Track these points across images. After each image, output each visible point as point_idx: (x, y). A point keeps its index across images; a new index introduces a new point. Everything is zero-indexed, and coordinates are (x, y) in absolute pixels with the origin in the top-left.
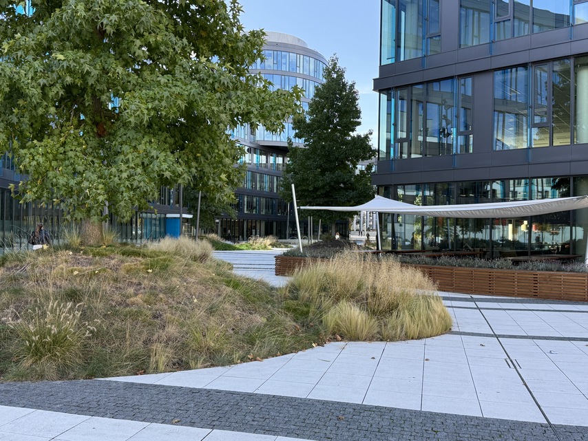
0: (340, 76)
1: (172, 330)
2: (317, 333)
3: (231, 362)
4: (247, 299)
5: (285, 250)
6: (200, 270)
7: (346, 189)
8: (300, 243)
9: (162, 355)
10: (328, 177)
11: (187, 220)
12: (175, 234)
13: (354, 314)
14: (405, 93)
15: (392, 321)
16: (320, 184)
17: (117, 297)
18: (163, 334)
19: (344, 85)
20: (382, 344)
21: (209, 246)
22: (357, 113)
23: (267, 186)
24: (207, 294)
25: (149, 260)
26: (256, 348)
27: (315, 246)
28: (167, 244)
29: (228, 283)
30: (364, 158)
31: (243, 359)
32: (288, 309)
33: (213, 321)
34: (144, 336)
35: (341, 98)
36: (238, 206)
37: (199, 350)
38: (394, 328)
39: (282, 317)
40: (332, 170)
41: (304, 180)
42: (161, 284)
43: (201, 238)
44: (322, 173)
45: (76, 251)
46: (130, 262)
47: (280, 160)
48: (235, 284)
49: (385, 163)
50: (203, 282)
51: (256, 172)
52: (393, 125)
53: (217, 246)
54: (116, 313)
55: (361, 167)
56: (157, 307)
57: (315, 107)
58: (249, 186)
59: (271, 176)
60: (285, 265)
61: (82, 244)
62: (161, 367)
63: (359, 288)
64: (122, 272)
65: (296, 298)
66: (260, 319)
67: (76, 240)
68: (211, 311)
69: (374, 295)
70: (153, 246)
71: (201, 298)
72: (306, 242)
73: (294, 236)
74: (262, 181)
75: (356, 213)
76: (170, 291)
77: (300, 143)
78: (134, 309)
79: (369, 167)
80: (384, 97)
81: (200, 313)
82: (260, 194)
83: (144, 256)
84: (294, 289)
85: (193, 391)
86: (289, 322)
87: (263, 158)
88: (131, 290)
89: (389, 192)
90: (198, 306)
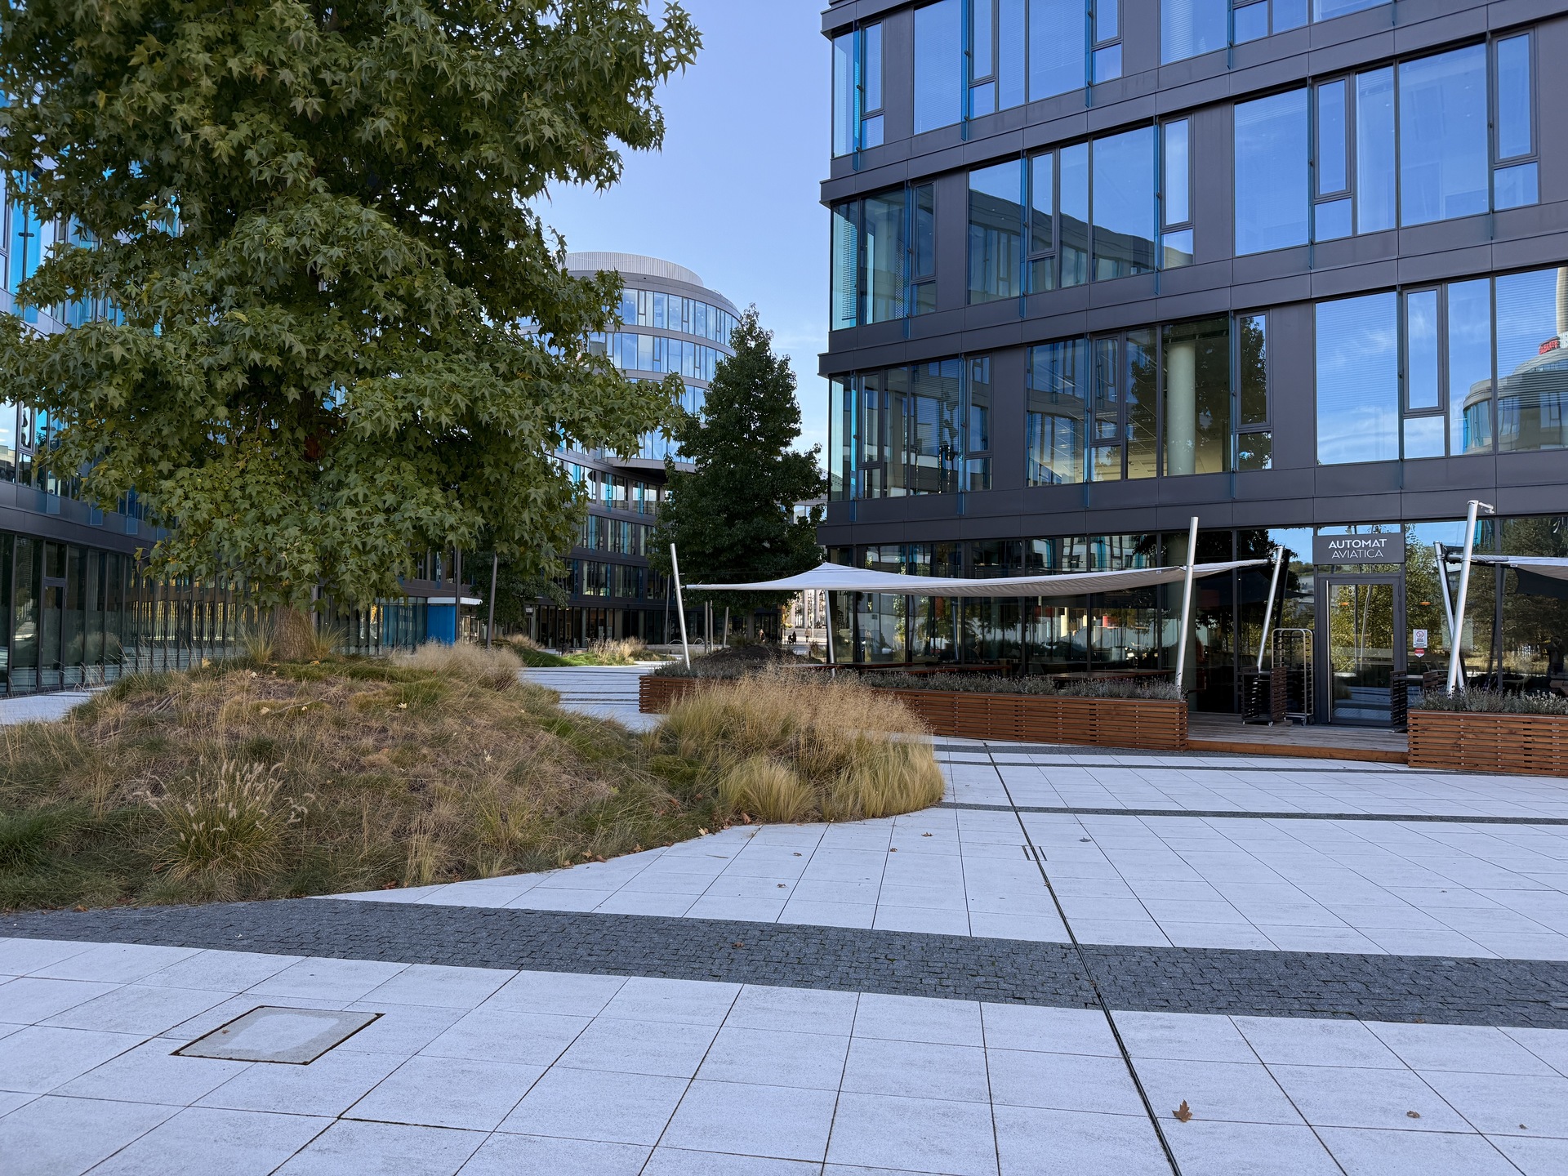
0: (763, 345)
1: (445, 811)
2: (709, 811)
3: (553, 864)
4: (583, 753)
5: (658, 664)
6: (498, 703)
7: (773, 551)
8: (685, 652)
9: (427, 854)
10: (740, 529)
11: (469, 609)
12: (447, 636)
13: (778, 777)
14: (874, 381)
15: (840, 785)
16: (725, 541)
17: (342, 753)
18: (429, 820)
19: (769, 362)
20: (820, 827)
21: (514, 660)
22: (794, 414)
23: (626, 543)
24: (509, 746)
25: (401, 686)
26: (598, 839)
27: (716, 657)
28: (431, 655)
29: (549, 726)
30: (806, 496)
31: (575, 859)
32: (658, 770)
33: (520, 793)
34: (394, 823)
35: (764, 387)
36: (572, 582)
37: (496, 845)
38: (843, 798)
39: (646, 786)
40: (747, 517)
41: (696, 534)
42: (424, 729)
43: (499, 645)
44: (730, 522)
45: (264, 669)
46: (366, 691)
47: (651, 495)
48: (564, 727)
49: (840, 505)
50: (503, 725)
51: (608, 516)
52: (855, 437)
53: (532, 660)
54: (341, 783)
55: (801, 510)
56: (419, 768)
57: (716, 401)
58: (591, 542)
59: (636, 524)
60: (655, 691)
61: (275, 657)
62: (427, 875)
63: (785, 731)
64: (351, 709)
65: (673, 751)
66: (605, 789)
67: (263, 650)
68: (517, 776)
69: (811, 742)
70: (404, 660)
71: (498, 754)
72: (700, 649)
73: (676, 638)
74: (616, 534)
75: (790, 594)
76: (441, 741)
77: (688, 464)
78: (375, 774)
79: (816, 512)
80: (838, 387)
81: (496, 780)
82: (614, 559)
83: (392, 678)
84: (669, 736)
85: (485, 913)
86: (659, 792)
87: (619, 492)
88: (368, 742)
89: (850, 556)
90: (494, 769)
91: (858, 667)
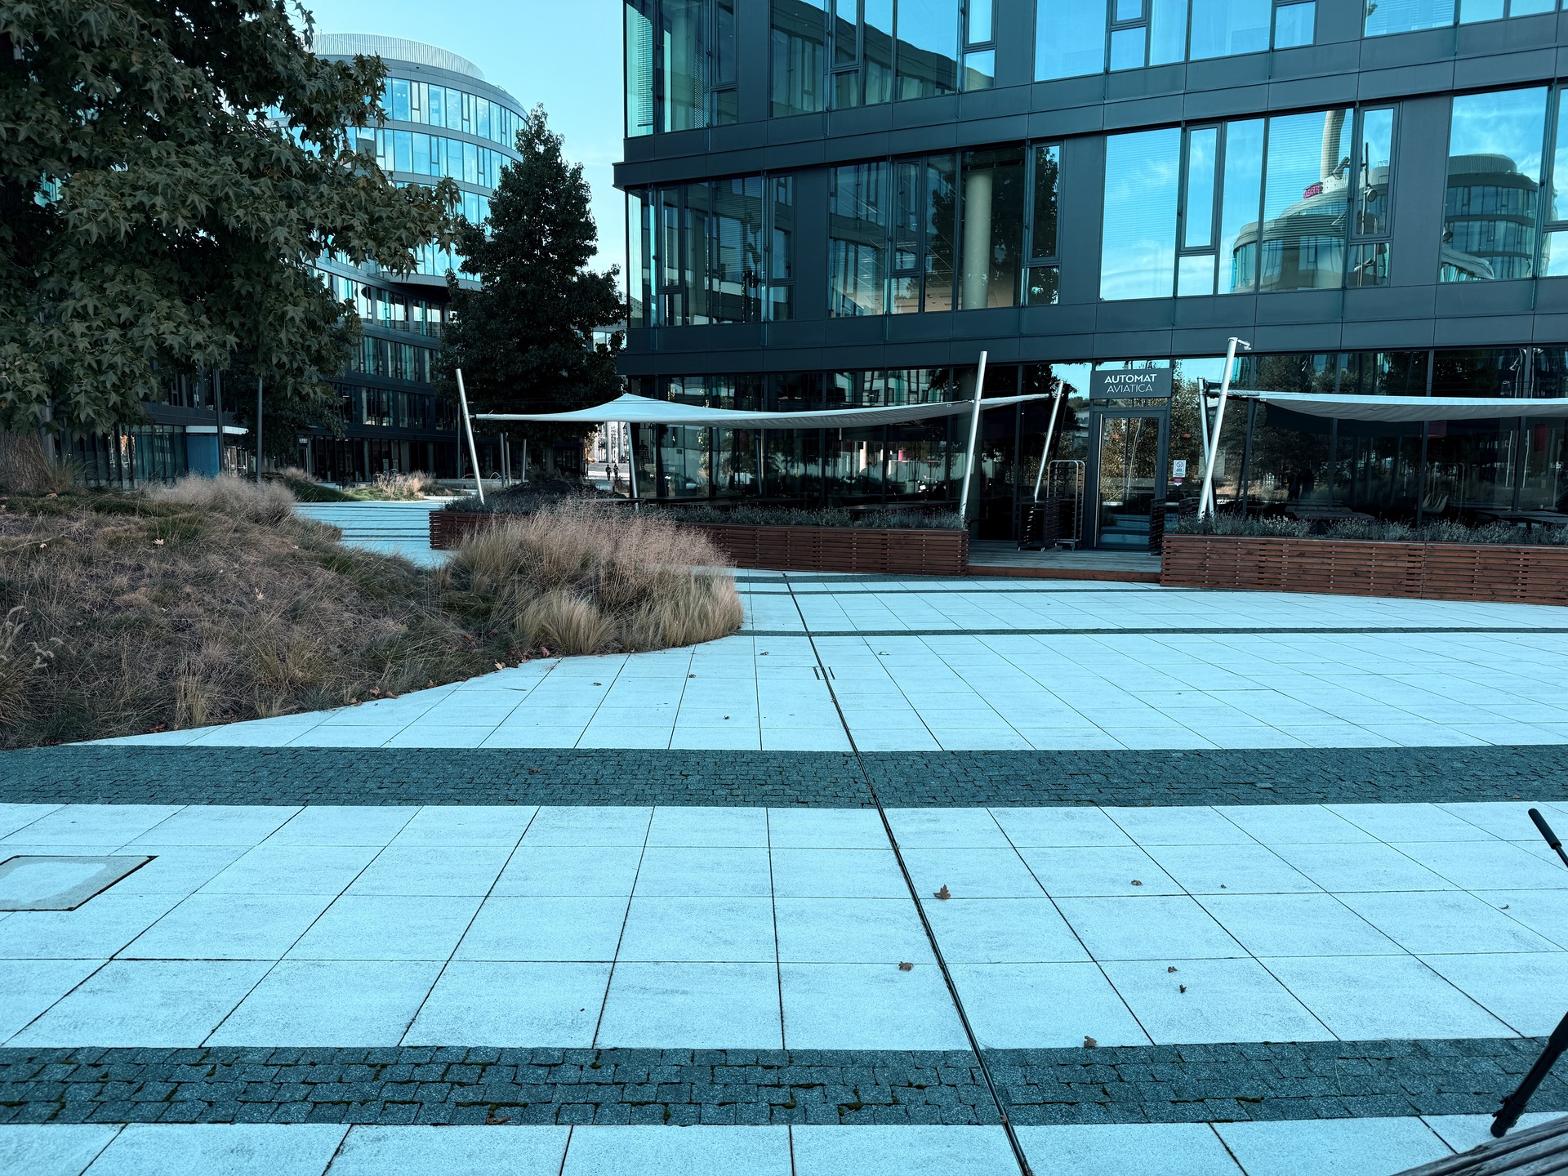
0: (553, 150)
1: (215, 651)
2: (506, 646)
3: (338, 702)
4: (367, 590)
5: (449, 499)
6: (269, 540)
7: (571, 381)
8: (479, 487)
9: (197, 694)
10: (534, 355)
11: (234, 439)
12: (208, 470)
13: (578, 610)
14: (673, 196)
15: (641, 617)
16: (519, 368)
17: (92, 593)
18: (199, 661)
19: (561, 169)
20: (621, 658)
21: (287, 494)
22: (589, 230)
23: (409, 368)
24: (284, 584)
25: (155, 521)
26: (386, 677)
27: (514, 492)
28: (191, 489)
29: (327, 563)
30: (605, 322)
31: (362, 697)
32: (450, 607)
33: (298, 632)
34: (159, 665)
35: (555, 198)
36: (349, 411)
37: (274, 685)
38: (643, 629)
39: (437, 622)
40: (542, 342)
41: (486, 360)
42: (185, 566)
43: (269, 478)
44: (523, 348)
46: (115, 525)
47: (435, 315)
48: (342, 563)
49: (641, 331)
50: (275, 562)
51: (386, 337)
52: (654, 258)
53: (307, 494)
54: (94, 624)
55: (600, 336)
56: (183, 608)
57: (501, 210)
58: (370, 366)
59: (419, 348)
60: (447, 527)
62: (199, 716)
63: (584, 565)
64: (99, 546)
65: (466, 587)
66: (392, 627)
68: (294, 614)
69: (611, 576)
70: (162, 493)
71: (271, 591)
72: (496, 484)
73: (468, 472)
74: (397, 358)
75: (590, 426)
76: (206, 579)
77: (473, 281)
78: (132, 615)
79: (616, 340)
80: (635, 201)
81: (270, 619)
82: (397, 385)
83: (145, 513)
84: (461, 572)
85: (265, 752)
86: (452, 629)
87: (398, 312)
88: (123, 580)
89: (653, 388)
90: (266, 607)
91: (662, 501)
